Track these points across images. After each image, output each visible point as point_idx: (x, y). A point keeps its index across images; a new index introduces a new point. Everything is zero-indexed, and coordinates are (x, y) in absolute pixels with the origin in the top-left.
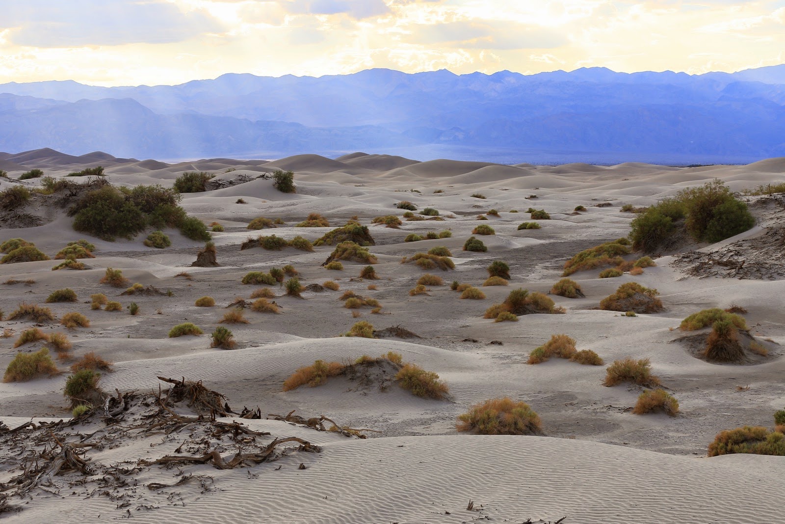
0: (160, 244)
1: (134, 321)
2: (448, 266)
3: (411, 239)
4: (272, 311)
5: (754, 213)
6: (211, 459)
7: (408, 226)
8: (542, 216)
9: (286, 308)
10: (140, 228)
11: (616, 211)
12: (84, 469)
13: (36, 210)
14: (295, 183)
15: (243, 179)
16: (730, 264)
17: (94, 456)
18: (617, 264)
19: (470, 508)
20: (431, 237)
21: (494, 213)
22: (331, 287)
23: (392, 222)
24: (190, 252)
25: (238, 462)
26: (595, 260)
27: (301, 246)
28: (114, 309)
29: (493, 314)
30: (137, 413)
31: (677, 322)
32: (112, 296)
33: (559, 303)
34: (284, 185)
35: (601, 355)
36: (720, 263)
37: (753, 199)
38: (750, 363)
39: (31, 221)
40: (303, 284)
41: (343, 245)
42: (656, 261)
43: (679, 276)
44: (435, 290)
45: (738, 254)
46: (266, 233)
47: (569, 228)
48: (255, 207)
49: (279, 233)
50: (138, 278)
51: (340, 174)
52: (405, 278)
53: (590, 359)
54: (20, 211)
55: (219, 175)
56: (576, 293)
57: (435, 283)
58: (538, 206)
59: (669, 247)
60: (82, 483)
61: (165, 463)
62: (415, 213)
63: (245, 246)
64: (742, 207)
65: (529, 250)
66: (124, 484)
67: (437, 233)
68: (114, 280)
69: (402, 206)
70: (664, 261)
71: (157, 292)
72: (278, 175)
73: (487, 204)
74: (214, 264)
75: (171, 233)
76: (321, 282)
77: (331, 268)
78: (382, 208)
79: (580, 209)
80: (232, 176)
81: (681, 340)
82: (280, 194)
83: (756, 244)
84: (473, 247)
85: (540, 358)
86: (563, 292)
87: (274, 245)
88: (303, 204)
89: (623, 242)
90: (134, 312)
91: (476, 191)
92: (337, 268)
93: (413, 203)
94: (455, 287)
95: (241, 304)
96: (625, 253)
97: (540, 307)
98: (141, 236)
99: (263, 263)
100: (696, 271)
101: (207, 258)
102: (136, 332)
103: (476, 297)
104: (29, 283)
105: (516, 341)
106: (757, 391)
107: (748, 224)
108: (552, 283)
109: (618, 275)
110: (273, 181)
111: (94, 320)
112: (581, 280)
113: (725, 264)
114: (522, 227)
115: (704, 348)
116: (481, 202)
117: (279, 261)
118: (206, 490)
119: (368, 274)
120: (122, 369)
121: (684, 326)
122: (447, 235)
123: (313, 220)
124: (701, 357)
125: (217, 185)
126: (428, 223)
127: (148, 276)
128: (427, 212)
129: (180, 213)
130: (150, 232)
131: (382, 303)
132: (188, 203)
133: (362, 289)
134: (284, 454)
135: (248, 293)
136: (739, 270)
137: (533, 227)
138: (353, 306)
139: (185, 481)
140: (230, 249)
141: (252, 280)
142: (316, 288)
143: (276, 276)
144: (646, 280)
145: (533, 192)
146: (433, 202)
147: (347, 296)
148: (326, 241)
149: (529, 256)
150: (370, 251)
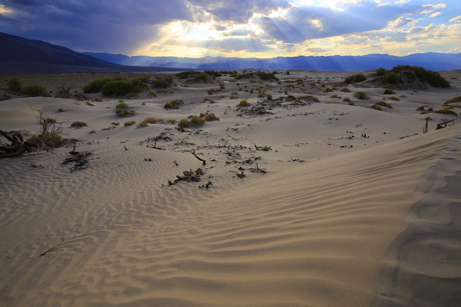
0: (272, 81)
1: (272, 91)
2: (315, 85)
3: (308, 81)
4: (291, 90)
5: (367, 78)
6: (297, 104)
7: (307, 80)
8: (328, 78)
9: (293, 90)
10: (269, 79)
11: (340, 78)
12: (281, 105)
13: (255, 76)
14: (290, 73)
15: (282, 72)
16: (362, 86)
17: (281, 104)
18: (342, 85)
19: (334, 111)
20: (311, 81)
21: (320, 78)
22: (298, 87)
23: (305, 79)
24: (277, 82)
25: (301, 105)
26: (338, 85)
27: (292, 82)
28: (269, 89)
29: (324, 92)
30: (284, 99)
31: (353, 94)
32: (268, 88)
33: (334, 90)
34: (288, 73)
35: (342, 97)
36: (360, 85)
37: (366, 76)
38: (365, 100)
39: (254, 78)
40: (295, 87)
41: (299, 82)
42: (349, 85)
43: (352, 87)
44: (314, 88)
45: (363, 84)
46: (287, 80)
47: (333, 80)
48: (284, 77)
49: (289, 80)
50: (271, 85)
51: (296, 72)
52: (309, 86)
53: (340, 98)
54: (252, 76)
55: (278, 72)
56: (336, 89)
57: (314, 87)
58: (327, 77)
59: (351, 83)
60: (280, 106)
61: (291, 104)
62: (308, 78)
63: (284, 82)
64: (364, 77)
65: (327, 83)
66: (286, 107)
67: (312, 80)
68: (268, 86)
69: (306, 77)
70: (350, 85)
71: (274, 87)
72: (287, 72)
73: (319, 77)
74: (280, 84)
75: (273, 80)
76: (297, 87)
77: (298, 85)
78: (302, 77)
79: (334, 78)
80: (280, 72)
81: (354, 96)
82: (287, 75)
83: (366, 83)
84: (318, 83)
85: (332, 97)
86: (334, 89)
87: (288, 82)
88: (291, 76)
89: (343, 82)
90: (272, 90)
91: (317, 75)
92: (299, 85)
93: (308, 76)
94: (317, 88)
95: (286, 89)
96: (343, 84)
97: (331, 91)
98: (269, 80)
99: (289, 84)
100: (355, 87)
101: (280, 83)
102: (272, 92)
103: (320, 89)
104: (256, 86)
105: (328, 95)
106: (367, 103)
107: (365, 79)
108: (332, 88)
109: (343, 87)
110: (286, 73)
111: (267, 91)
112: (337, 87)
113: (361, 86)
114: (325, 80)
115: (358, 97)
116: (318, 76)
117: (291, 84)
118: (298, 108)
119: (303, 86)
120: (273, 96)
121: (355, 94)
122: (314, 81)
123: (293, 78)
124: (357, 98)
125: (278, 73)
126: (310, 79)
127: (272, 85)
128: (310, 78)
129: (275, 77)
130: (271, 79)
131: (306, 90)
132: (276, 76)
133: (303, 88)
134: (307, 104)
135: (287, 88)
136: (363, 87)
137: (327, 80)
138: (302, 90)
139: (294, 107)
140: (282, 82)
141: (287, 86)
142: (296, 87)
143: (290, 86)
144: (348, 88)
145: (326, 75)
146: (311, 76)
147: (301, 89)
148: (296, 81)
149: (327, 84)
150: (303, 83)
